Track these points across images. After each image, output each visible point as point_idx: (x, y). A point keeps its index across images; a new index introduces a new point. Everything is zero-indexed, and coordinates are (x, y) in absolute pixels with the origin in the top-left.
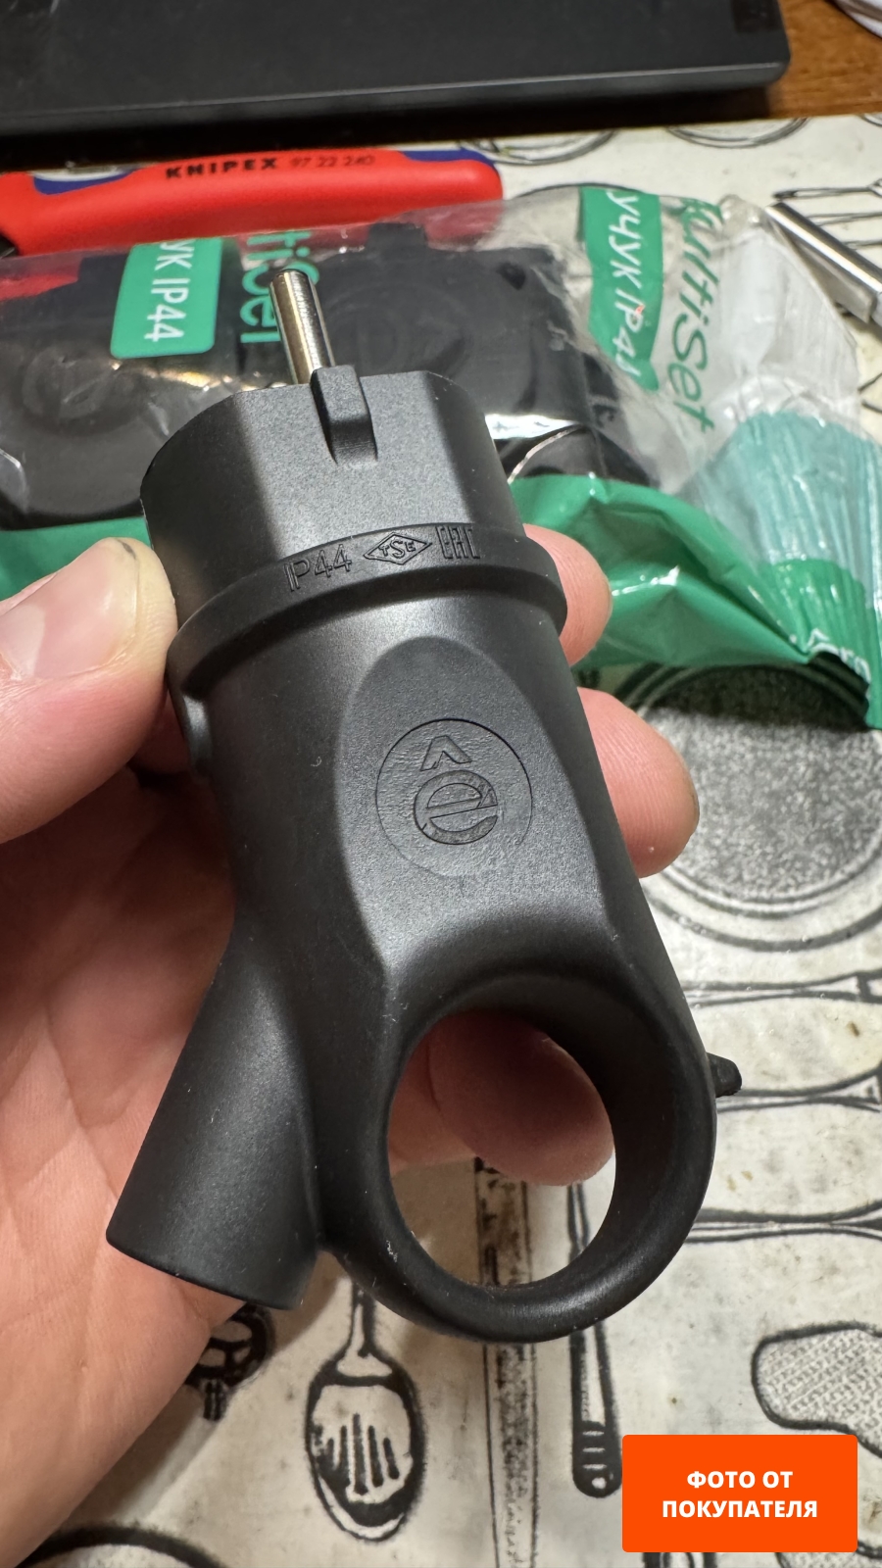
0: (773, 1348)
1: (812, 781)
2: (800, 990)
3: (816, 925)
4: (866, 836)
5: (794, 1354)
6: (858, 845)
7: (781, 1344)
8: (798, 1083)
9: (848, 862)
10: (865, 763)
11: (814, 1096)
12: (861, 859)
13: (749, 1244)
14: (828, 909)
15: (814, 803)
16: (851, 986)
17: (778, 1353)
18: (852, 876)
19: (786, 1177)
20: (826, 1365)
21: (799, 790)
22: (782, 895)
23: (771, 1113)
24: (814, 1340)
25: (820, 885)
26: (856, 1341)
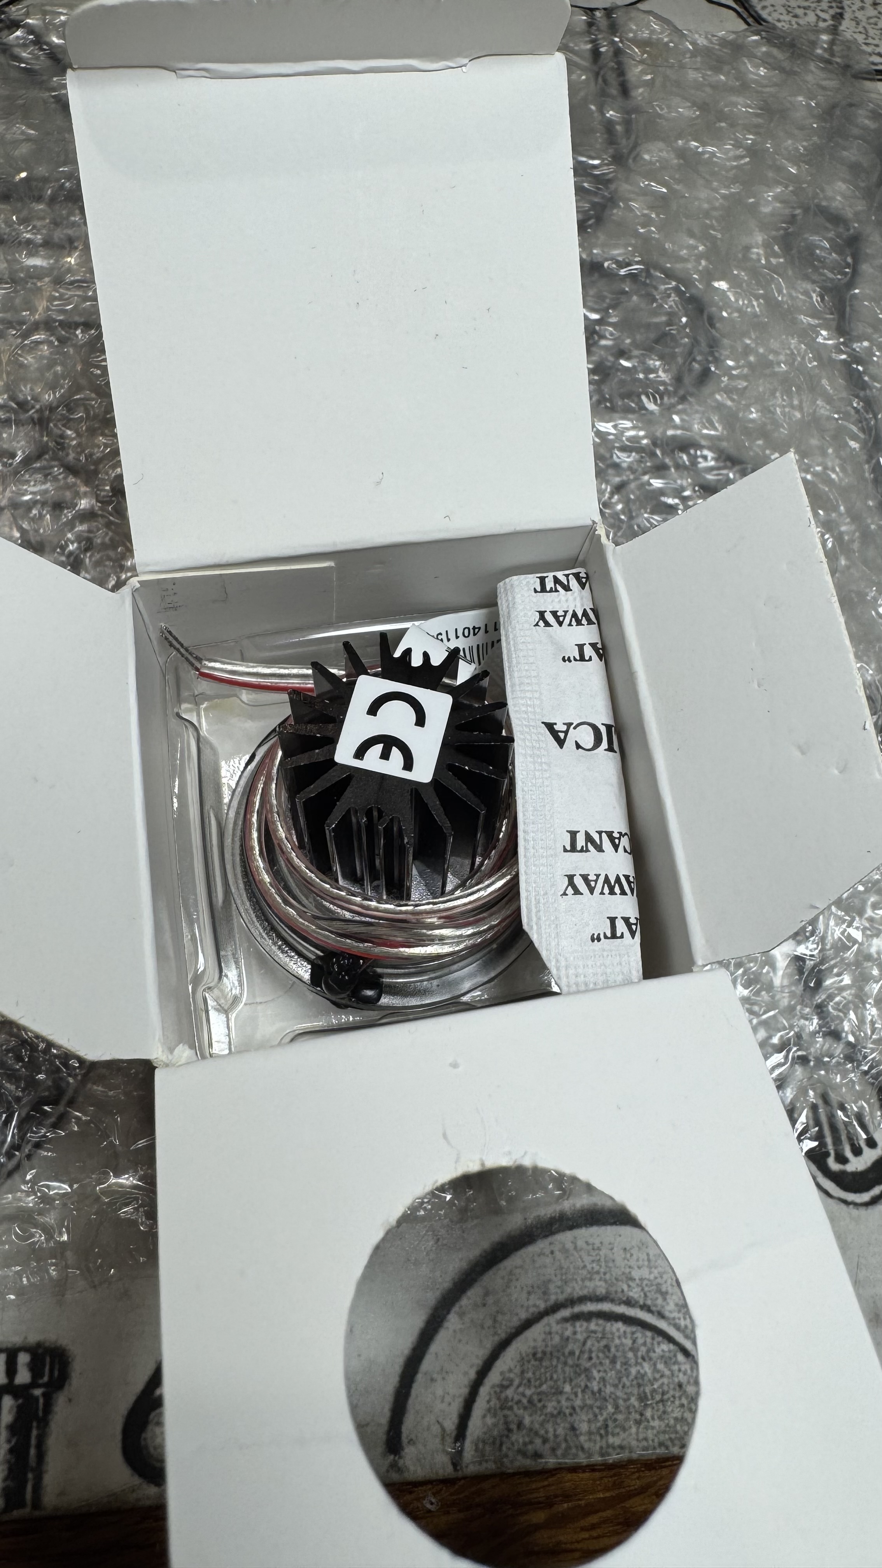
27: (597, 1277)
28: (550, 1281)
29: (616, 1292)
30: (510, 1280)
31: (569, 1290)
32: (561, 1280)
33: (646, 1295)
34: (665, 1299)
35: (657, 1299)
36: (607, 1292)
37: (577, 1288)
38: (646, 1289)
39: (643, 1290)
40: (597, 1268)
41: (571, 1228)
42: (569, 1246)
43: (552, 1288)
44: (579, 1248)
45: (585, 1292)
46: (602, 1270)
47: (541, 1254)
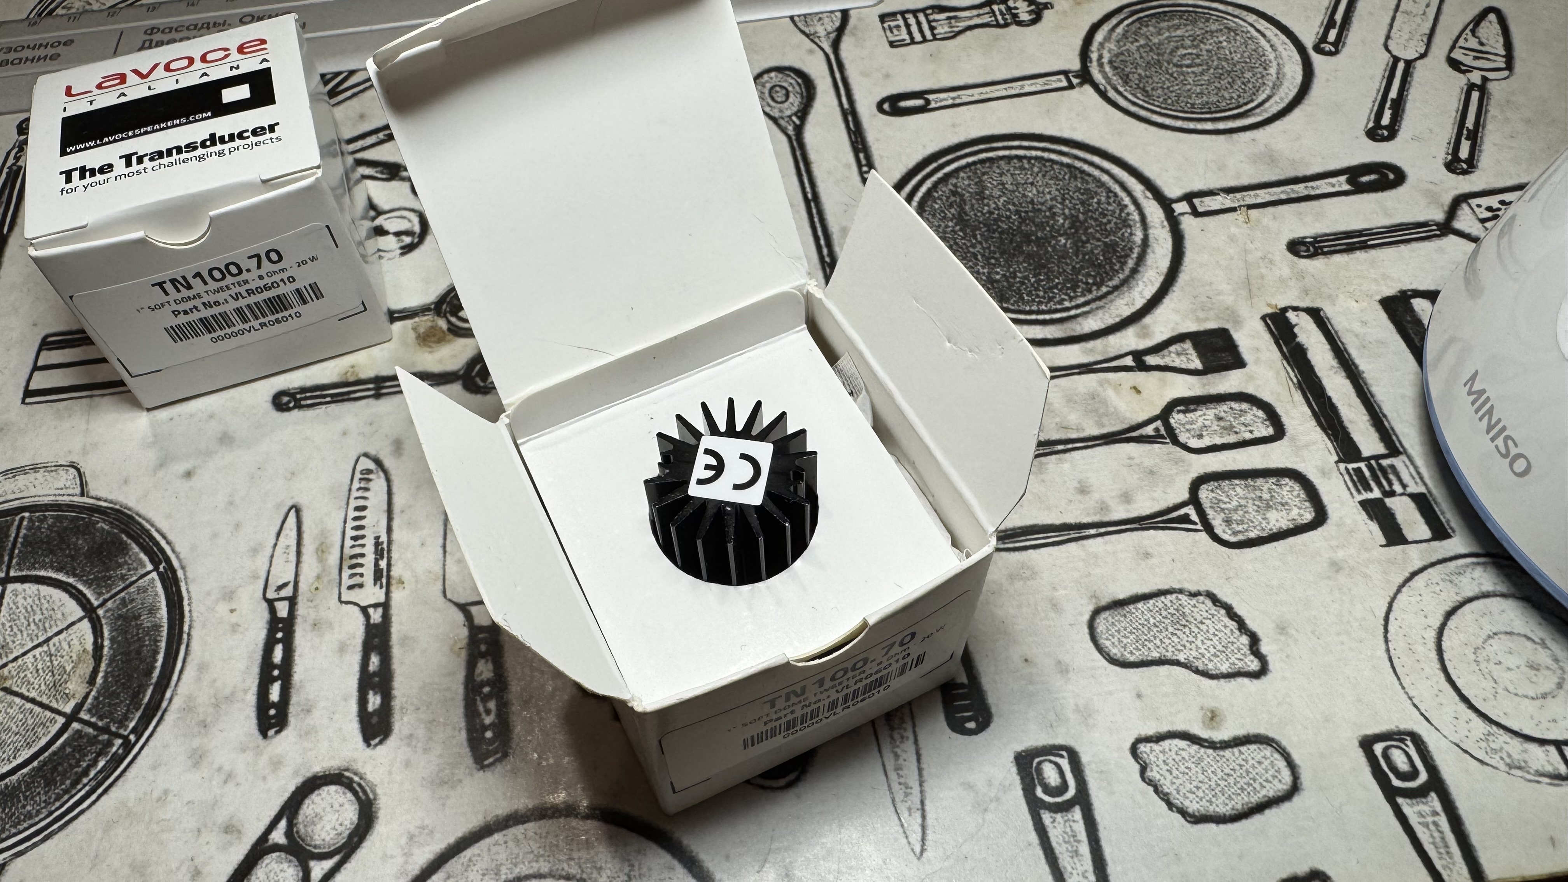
0: (1105, 615)
1: (1070, 228)
2: (1085, 369)
3: (1091, 324)
4: (1122, 260)
5: (1125, 616)
6: (1117, 267)
7: (1112, 611)
8: (1096, 431)
9: (1111, 279)
10: (1114, 212)
11: (1109, 439)
12: (1121, 276)
13: (1072, 545)
14: (1100, 312)
15: (1075, 244)
16: (1129, 361)
17: (1110, 619)
18: (1116, 288)
19: (1096, 496)
20: (1152, 621)
21: (1061, 235)
22: (1059, 307)
23: (1075, 454)
24: (1140, 605)
25: (1089, 297)
26: (1175, 601)
27: (541, 859)
28: (501, 864)
29: (557, 869)
30: (469, 866)
31: (517, 871)
32: (511, 863)
33: (583, 871)
34: (599, 873)
35: (592, 873)
36: (551, 871)
37: (524, 869)
38: (584, 866)
39: (580, 867)
40: (542, 852)
41: (523, 823)
42: (521, 837)
43: (504, 870)
44: (528, 837)
45: (531, 872)
46: (547, 854)
47: (496, 844)
